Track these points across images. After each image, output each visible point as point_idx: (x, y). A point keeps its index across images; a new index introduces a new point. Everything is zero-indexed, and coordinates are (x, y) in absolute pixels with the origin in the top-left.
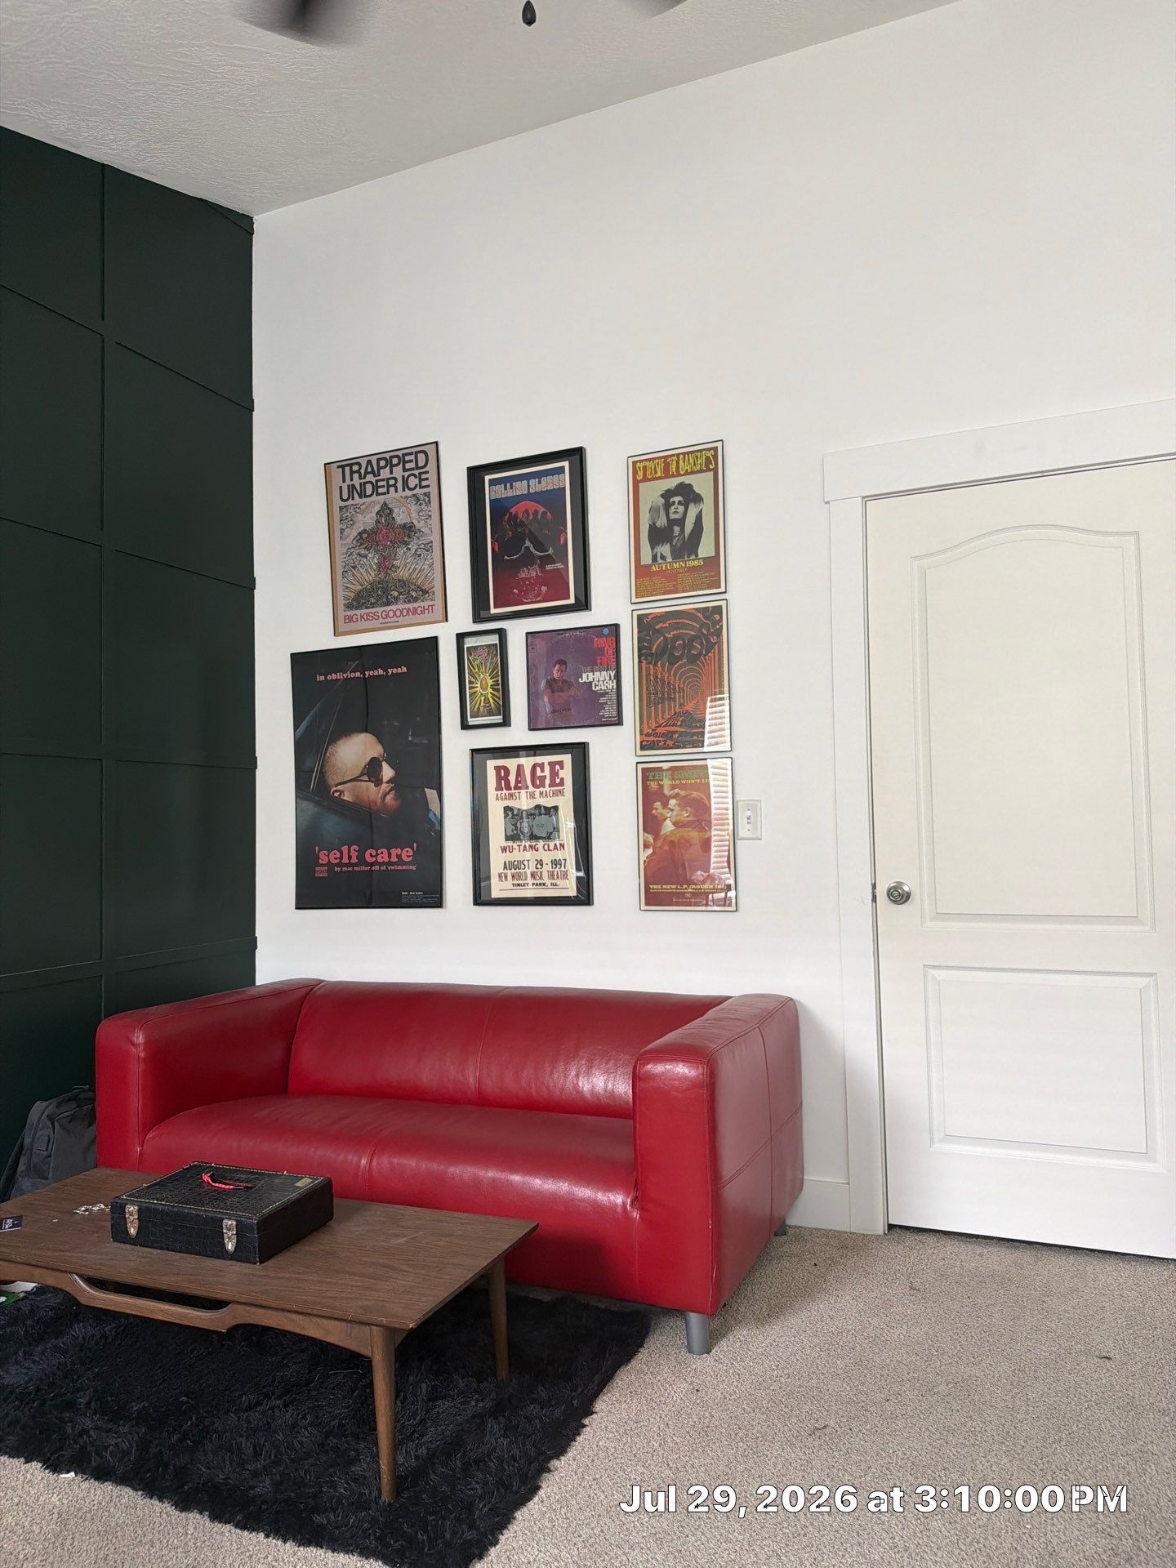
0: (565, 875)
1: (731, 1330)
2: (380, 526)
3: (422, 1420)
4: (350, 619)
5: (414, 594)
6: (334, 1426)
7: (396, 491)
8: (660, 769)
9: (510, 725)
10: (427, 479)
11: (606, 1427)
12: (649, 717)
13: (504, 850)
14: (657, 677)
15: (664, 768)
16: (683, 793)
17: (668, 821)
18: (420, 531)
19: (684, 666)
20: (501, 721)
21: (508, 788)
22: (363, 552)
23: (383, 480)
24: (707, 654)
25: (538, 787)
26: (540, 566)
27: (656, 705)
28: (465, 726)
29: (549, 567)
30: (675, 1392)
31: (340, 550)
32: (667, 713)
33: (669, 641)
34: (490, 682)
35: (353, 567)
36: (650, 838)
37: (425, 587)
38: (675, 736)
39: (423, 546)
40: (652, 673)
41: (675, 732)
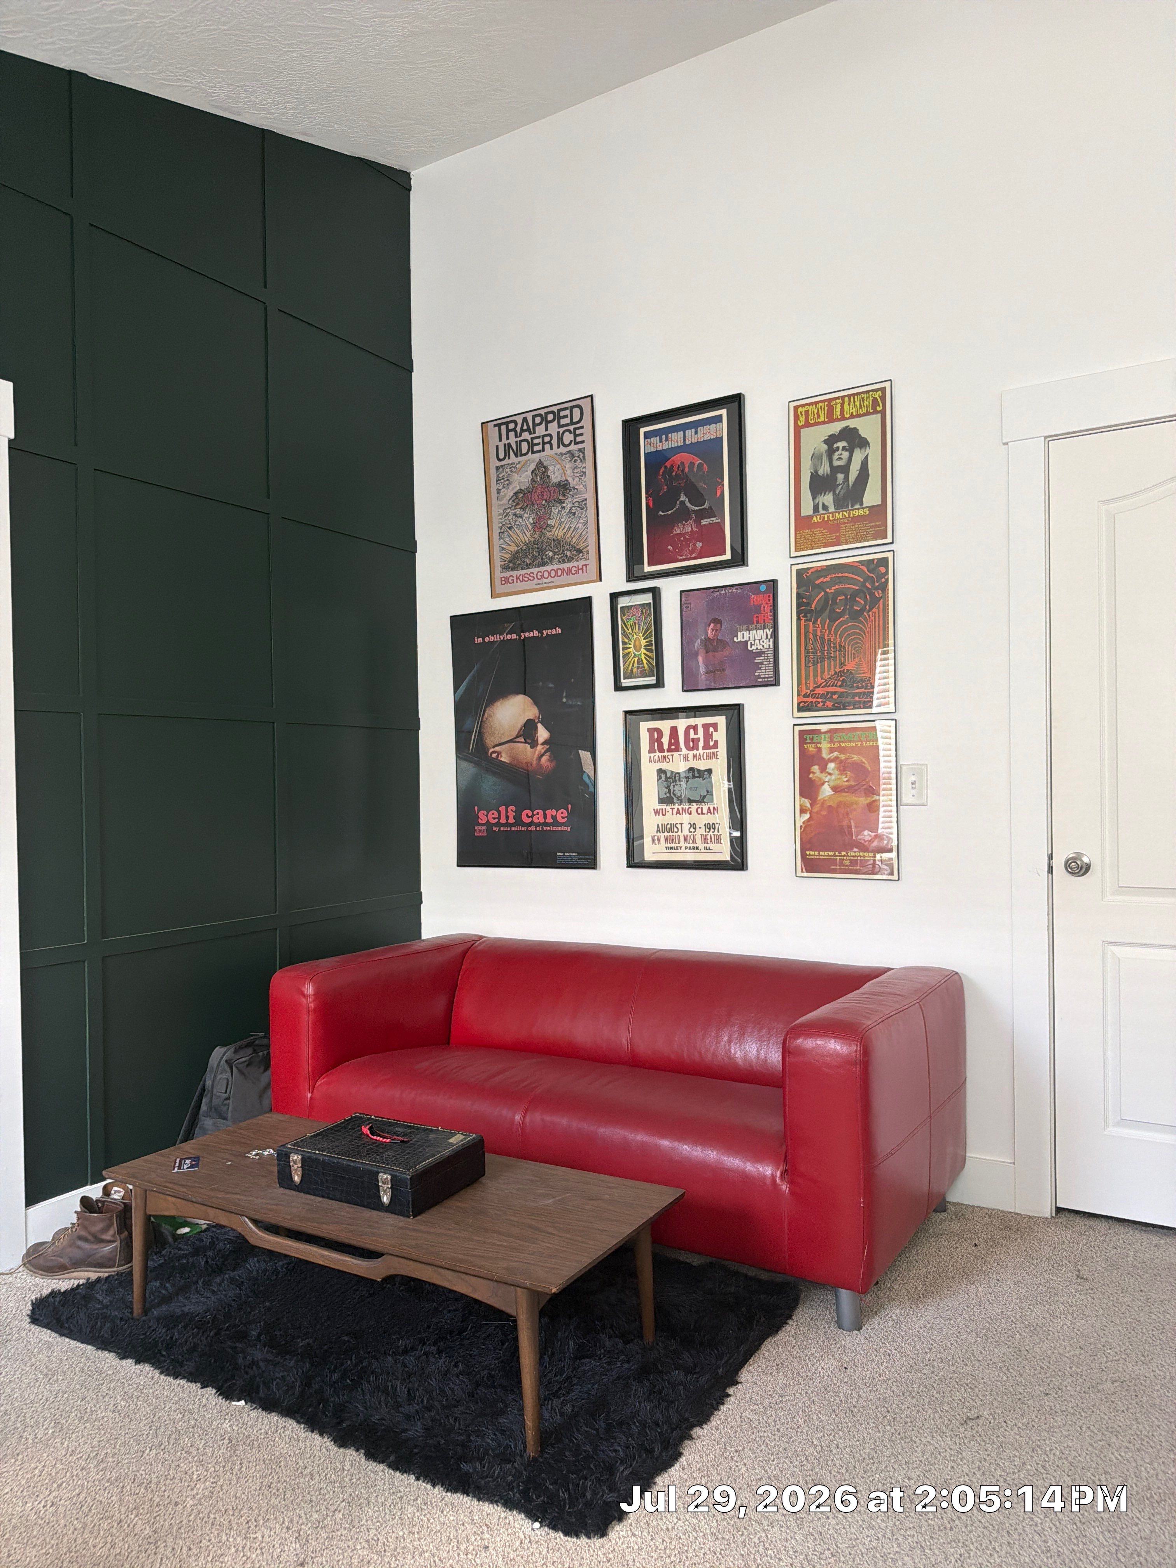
0: (718, 840)
1: (884, 1308)
2: (535, 485)
3: (568, 1378)
4: (506, 581)
5: (568, 554)
6: (483, 1377)
7: (551, 448)
8: (819, 730)
9: (663, 687)
10: (582, 434)
11: (751, 1399)
12: (807, 677)
13: (657, 813)
14: (817, 635)
15: (823, 730)
16: (842, 757)
17: (827, 783)
18: (574, 488)
19: (844, 623)
20: (655, 682)
21: (661, 750)
22: (518, 512)
23: (539, 437)
24: (869, 611)
25: (692, 749)
26: (695, 522)
27: (815, 664)
28: (618, 687)
29: (705, 522)
30: (823, 1368)
31: (496, 511)
32: (826, 673)
33: (830, 596)
34: (644, 643)
35: (510, 528)
36: (807, 803)
37: (579, 546)
38: (836, 697)
39: (577, 503)
40: (811, 630)
41: (835, 693)
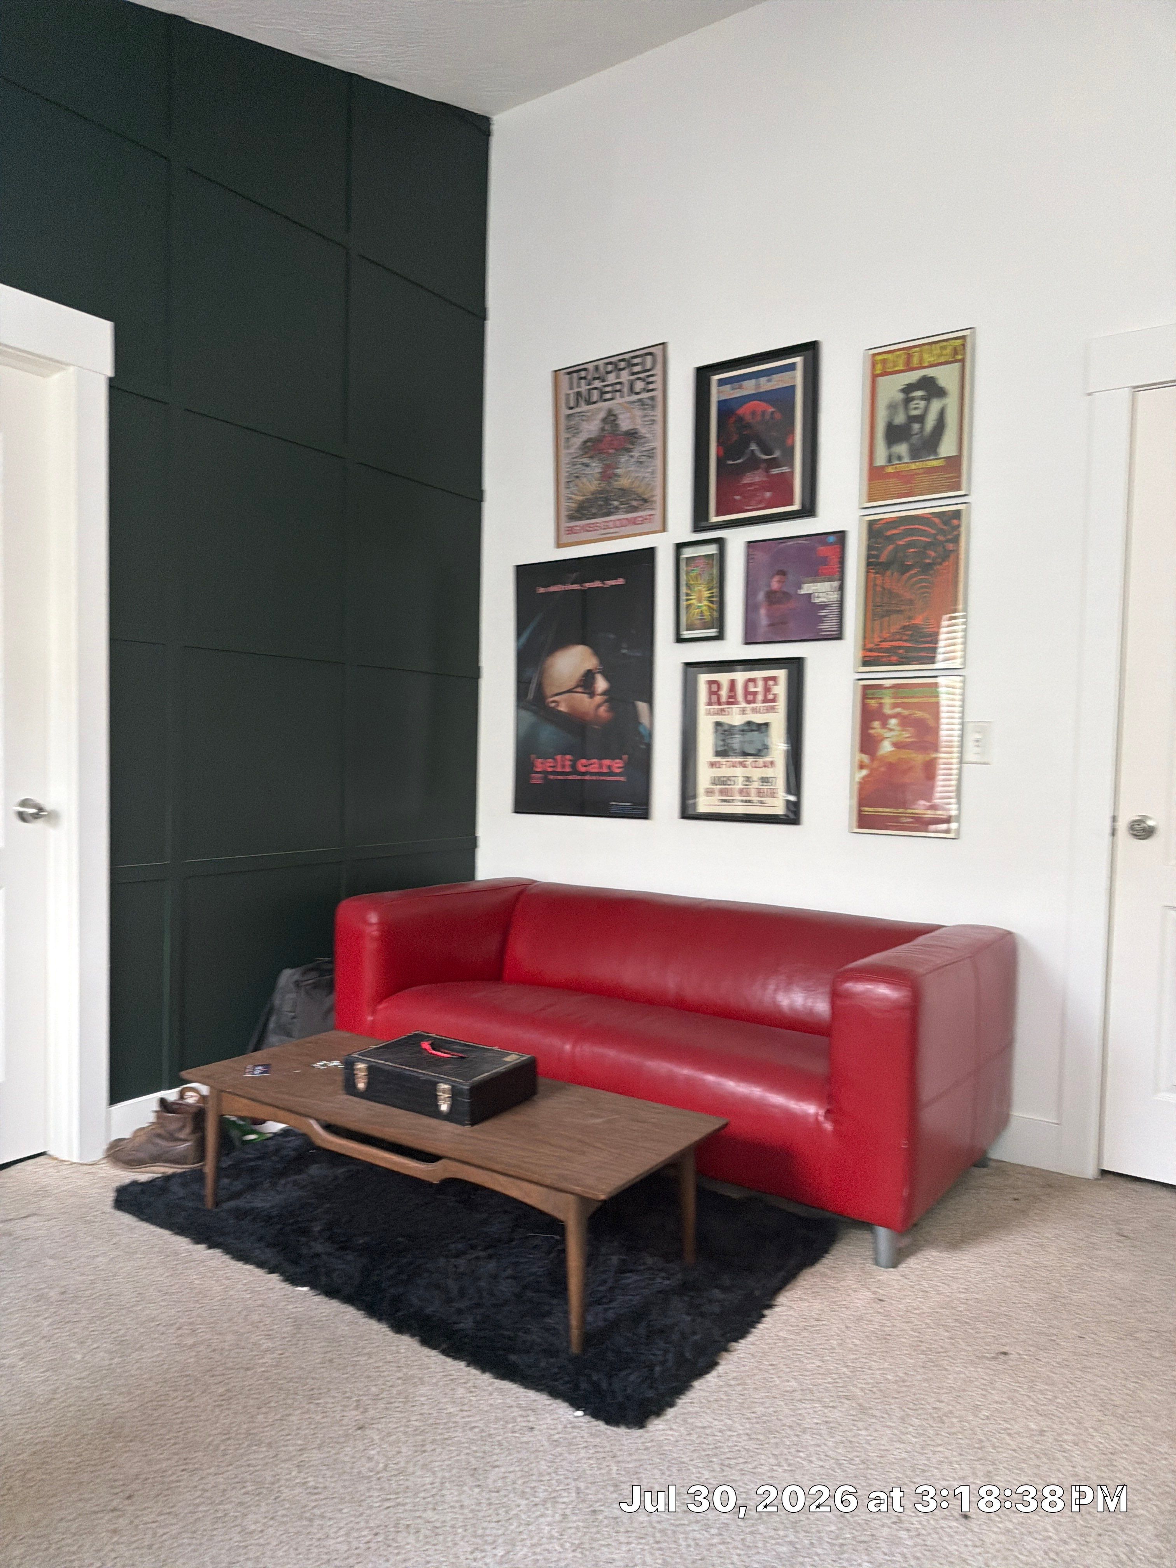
0: (774, 793)
1: (921, 1250)
2: (605, 433)
3: (611, 1288)
4: (572, 531)
5: (634, 503)
6: (530, 1282)
7: (622, 397)
8: (882, 685)
9: (723, 639)
10: (651, 383)
11: (786, 1320)
12: (873, 631)
13: (712, 765)
14: (885, 588)
15: (886, 685)
16: (904, 712)
17: (887, 739)
18: (643, 437)
19: (915, 576)
20: (715, 635)
21: (719, 703)
22: (585, 460)
23: (608, 386)
24: (940, 564)
25: (750, 703)
26: (764, 472)
27: (881, 617)
28: (679, 639)
29: (773, 471)
30: (858, 1298)
31: (564, 460)
32: (893, 626)
33: (901, 548)
34: (706, 594)
35: (576, 477)
36: (866, 759)
37: (646, 497)
38: (901, 651)
39: (646, 452)
40: (879, 584)
41: (900, 647)
